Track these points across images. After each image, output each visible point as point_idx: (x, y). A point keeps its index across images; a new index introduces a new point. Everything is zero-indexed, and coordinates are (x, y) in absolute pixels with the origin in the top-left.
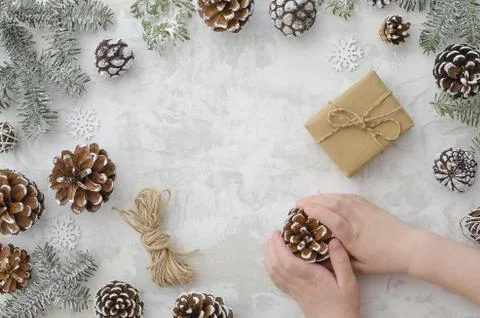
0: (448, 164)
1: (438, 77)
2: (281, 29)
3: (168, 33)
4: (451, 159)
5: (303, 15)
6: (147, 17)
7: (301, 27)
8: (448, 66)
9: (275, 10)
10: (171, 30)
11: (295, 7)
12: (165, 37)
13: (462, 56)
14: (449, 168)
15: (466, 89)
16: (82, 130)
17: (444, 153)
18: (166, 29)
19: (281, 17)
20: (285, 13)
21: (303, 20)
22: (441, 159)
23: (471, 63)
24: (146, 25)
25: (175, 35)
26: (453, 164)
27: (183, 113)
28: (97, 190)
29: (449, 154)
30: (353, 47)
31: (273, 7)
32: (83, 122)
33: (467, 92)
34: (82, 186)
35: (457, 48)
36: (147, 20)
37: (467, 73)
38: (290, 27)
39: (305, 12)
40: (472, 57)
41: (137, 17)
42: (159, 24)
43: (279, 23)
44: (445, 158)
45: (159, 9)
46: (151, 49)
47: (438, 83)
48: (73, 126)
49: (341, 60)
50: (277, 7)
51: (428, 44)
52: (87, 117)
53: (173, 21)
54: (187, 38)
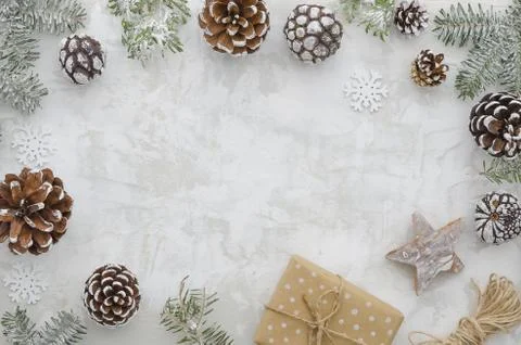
0: (502, 206)
1: (476, 133)
2: (299, 54)
3: (154, 39)
4: (509, 206)
5: (329, 39)
6: (129, 16)
7: (324, 53)
8: (488, 120)
9: (294, 29)
10: (160, 37)
11: (320, 30)
12: (151, 44)
13: (504, 107)
14: (498, 210)
15: (512, 146)
16: (32, 154)
17: (509, 196)
18: (153, 35)
19: (301, 40)
20: (307, 35)
21: (328, 46)
22: (501, 197)
23: (515, 115)
24: (127, 26)
25: (164, 43)
26: (505, 211)
27: (163, 140)
28: (48, 230)
29: (512, 200)
30: (378, 84)
31: (292, 25)
32: (34, 145)
33: (513, 150)
34: (30, 223)
35: (497, 98)
36: (129, 19)
37: (511, 127)
38: (311, 52)
39: (331, 35)
40: (515, 108)
41: (116, 14)
42: (145, 28)
43: (297, 45)
44: (505, 199)
45: (145, 8)
46: (132, 57)
47: (477, 140)
48: (21, 149)
49: (362, 98)
50: (297, 26)
51: (465, 87)
52: (39, 139)
53: (162, 25)
54: (180, 50)
